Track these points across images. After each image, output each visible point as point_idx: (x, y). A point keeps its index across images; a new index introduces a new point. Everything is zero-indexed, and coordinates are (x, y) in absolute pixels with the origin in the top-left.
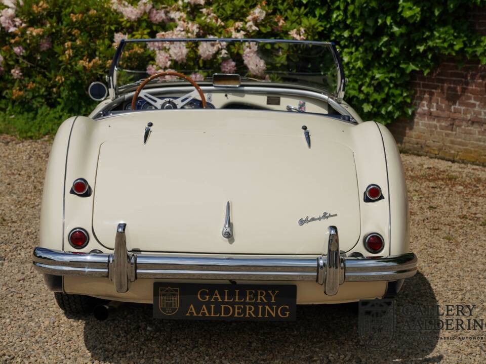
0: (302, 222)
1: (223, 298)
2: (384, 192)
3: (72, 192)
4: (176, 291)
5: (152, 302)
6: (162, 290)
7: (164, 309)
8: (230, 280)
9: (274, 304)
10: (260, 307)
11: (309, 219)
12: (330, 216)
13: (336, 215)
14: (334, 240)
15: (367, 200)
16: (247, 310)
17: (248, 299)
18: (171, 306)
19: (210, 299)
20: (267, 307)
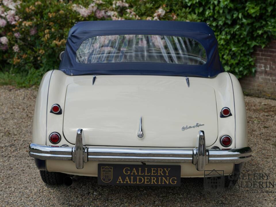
0: (184, 129)
1: (138, 173)
2: (232, 111)
3: (51, 112)
4: (111, 168)
5: (97, 176)
6: (103, 168)
7: (104, 180)
8: (142, 162)
9: (168, 176)
10: (160, 178)
11: (188, 127)
12: (200, 125)
13: (203, 125)
14: (202, 139)
15: (222, 116)
16: (152, 180)
17: (152, 173)
18: (108, 177)
19: (131, 173)
20: (164, 178)
